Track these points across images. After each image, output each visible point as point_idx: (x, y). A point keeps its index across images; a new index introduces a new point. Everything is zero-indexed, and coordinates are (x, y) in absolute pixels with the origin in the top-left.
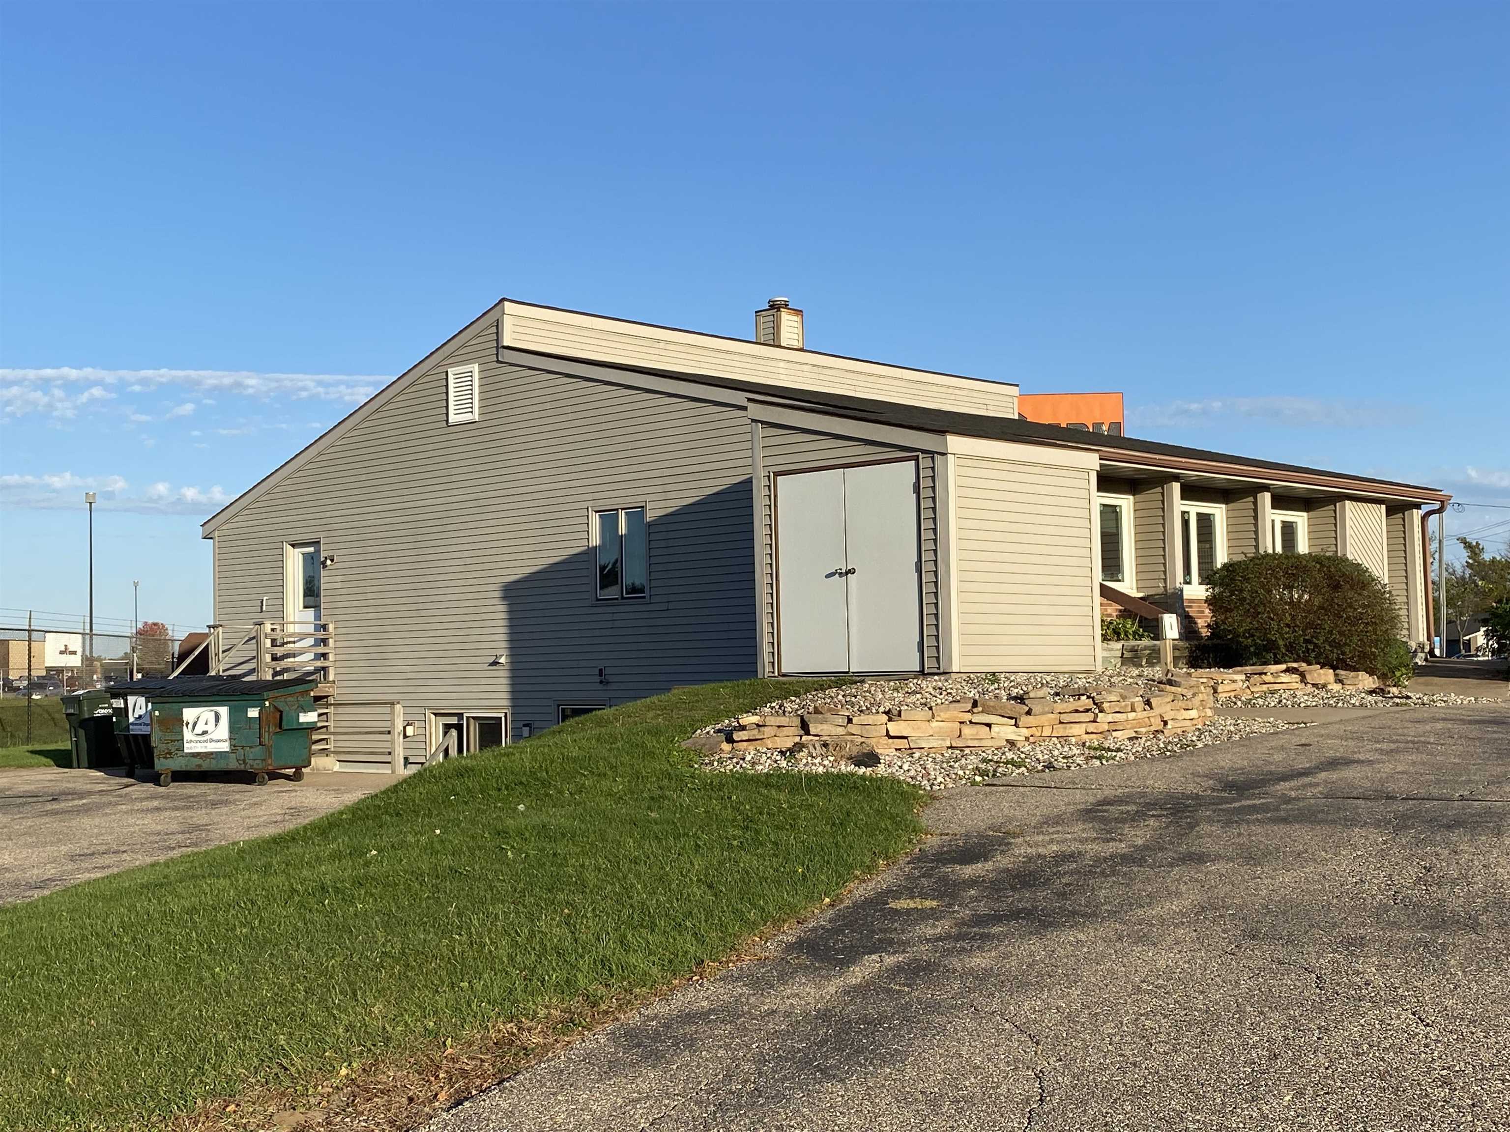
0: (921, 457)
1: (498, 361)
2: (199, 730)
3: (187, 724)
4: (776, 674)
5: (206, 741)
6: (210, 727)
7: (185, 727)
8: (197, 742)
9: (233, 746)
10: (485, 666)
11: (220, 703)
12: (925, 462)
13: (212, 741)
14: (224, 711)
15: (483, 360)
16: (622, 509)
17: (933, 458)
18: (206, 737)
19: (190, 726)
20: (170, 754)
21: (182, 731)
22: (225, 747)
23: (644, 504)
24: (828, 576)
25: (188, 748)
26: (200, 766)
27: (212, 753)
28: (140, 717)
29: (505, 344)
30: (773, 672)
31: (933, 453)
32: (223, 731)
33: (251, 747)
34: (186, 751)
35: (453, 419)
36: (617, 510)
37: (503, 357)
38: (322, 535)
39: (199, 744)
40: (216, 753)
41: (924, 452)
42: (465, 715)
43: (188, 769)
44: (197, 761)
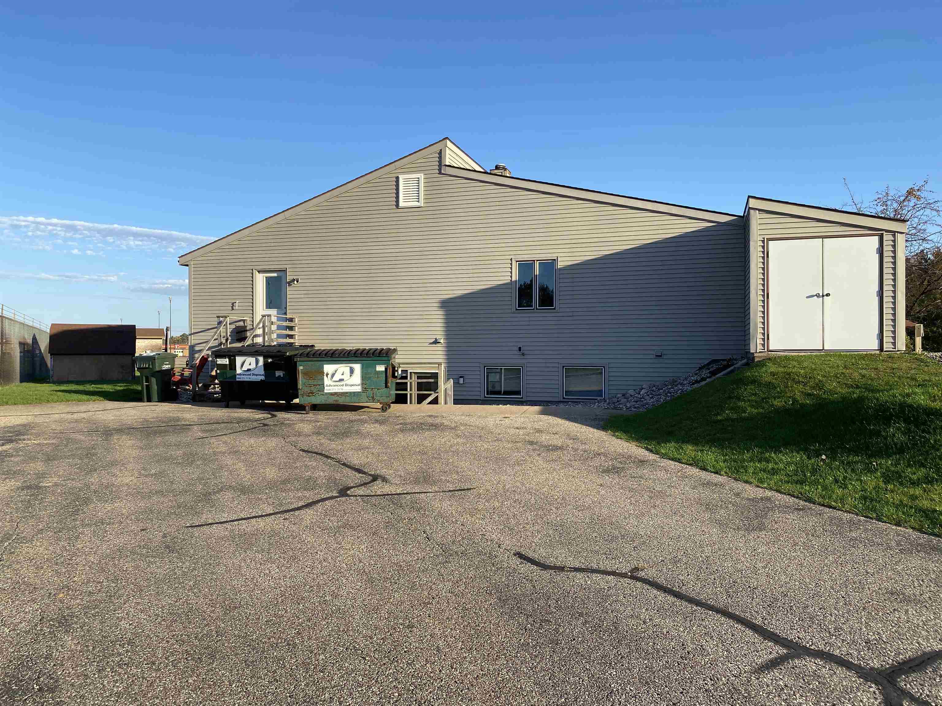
0: (884, 235)
1: (440, 173)
2: (336, 378)
3: (327, 375)
4: (766, 350)
5: (343, 385)
6: (346, 376)
7: (325, 377)
8: (334, 386)
9: (365, 389)
10: (427, 345)
11: (356, 362)
12: (887, 237)
13: (346, 385)
14: (357, 367)
15: (427, 172)
16: (537, 260)
17: (894, 236)
18: (342, 383)
19: (329, 376)
20: (312, 393)
21: (323, 379)
22: (358, 389)
23: (556, 258)
24: (807, 297)
25: (327, 390)
26: (336, 401)
27: (347, 393)
28: (249, 370)
29: (447, 164)
30: (764, 349)
31: (895, 232)
32: (357, 378)
33: (378, 389)
34: (325, 391)
35: (401, 204)
36: (534, 261)
37: (445, 171)
38: (287, 266)
39: (335, 387)
40: (350, 392)
41: (887, 231)
42: (409, 371)
43: (327, 403)
44: (335, 398)
